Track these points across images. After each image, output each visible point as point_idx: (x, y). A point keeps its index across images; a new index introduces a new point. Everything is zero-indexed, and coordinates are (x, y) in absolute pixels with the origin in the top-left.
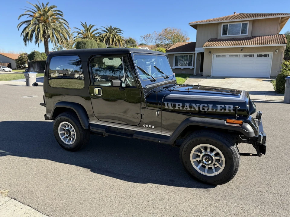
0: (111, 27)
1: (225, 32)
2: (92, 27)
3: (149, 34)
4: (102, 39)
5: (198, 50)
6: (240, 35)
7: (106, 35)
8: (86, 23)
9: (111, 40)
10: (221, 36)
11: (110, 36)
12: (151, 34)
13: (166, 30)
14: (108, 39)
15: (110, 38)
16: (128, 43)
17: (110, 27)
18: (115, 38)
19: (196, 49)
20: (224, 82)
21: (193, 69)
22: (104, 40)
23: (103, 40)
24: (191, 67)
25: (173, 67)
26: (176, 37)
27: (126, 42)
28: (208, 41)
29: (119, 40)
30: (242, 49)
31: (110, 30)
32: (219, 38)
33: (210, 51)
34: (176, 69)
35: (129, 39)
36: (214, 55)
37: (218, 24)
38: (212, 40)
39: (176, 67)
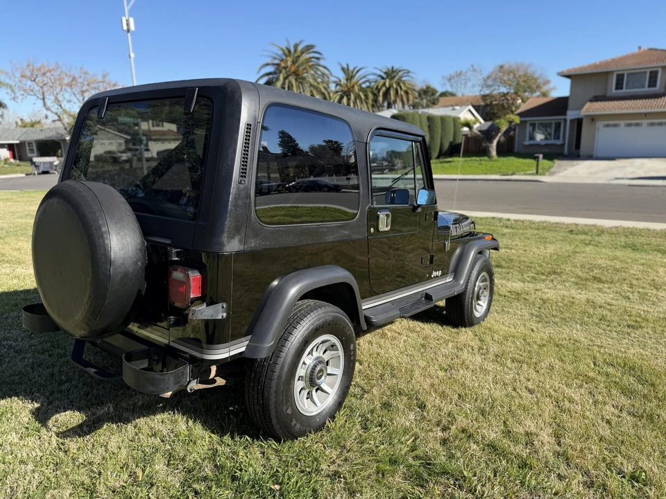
0: (393, 68)
1: (619, 85)
2: (358, 71)
3: (459, 71)
4: (376, 92)
5: (571, 114)
6: (646, 89)
7: (384, 84)
8: (348, 65)
9: (392, 92)
10: (613, 90)
11: (391, 86)
12: (464, 70)
13: (502, 67)
14: (388, 90)
15: (392, 89)
16: (423, 96)
17: (390, 69)
18: (401, 88)
19: (569, 113)
20: (613, 166)
21: (563, 145)
22: (381, 94)
23: (379, 92)
24: (559, 142)
25: (525, 141)
26: (525, 81)
27: (420, 95)
28: (591, 101)
29: (407, 93)
30: (646, 115)
31: (391, 74)
32: (609, 94)
33: (593, 119)
34: (530, 145)
35: (424, 88)
36: (600, 124)
37: (607, 74)
38: (597, 99)
39: (532, 142)
